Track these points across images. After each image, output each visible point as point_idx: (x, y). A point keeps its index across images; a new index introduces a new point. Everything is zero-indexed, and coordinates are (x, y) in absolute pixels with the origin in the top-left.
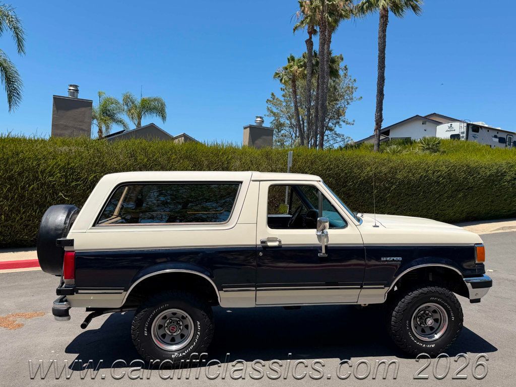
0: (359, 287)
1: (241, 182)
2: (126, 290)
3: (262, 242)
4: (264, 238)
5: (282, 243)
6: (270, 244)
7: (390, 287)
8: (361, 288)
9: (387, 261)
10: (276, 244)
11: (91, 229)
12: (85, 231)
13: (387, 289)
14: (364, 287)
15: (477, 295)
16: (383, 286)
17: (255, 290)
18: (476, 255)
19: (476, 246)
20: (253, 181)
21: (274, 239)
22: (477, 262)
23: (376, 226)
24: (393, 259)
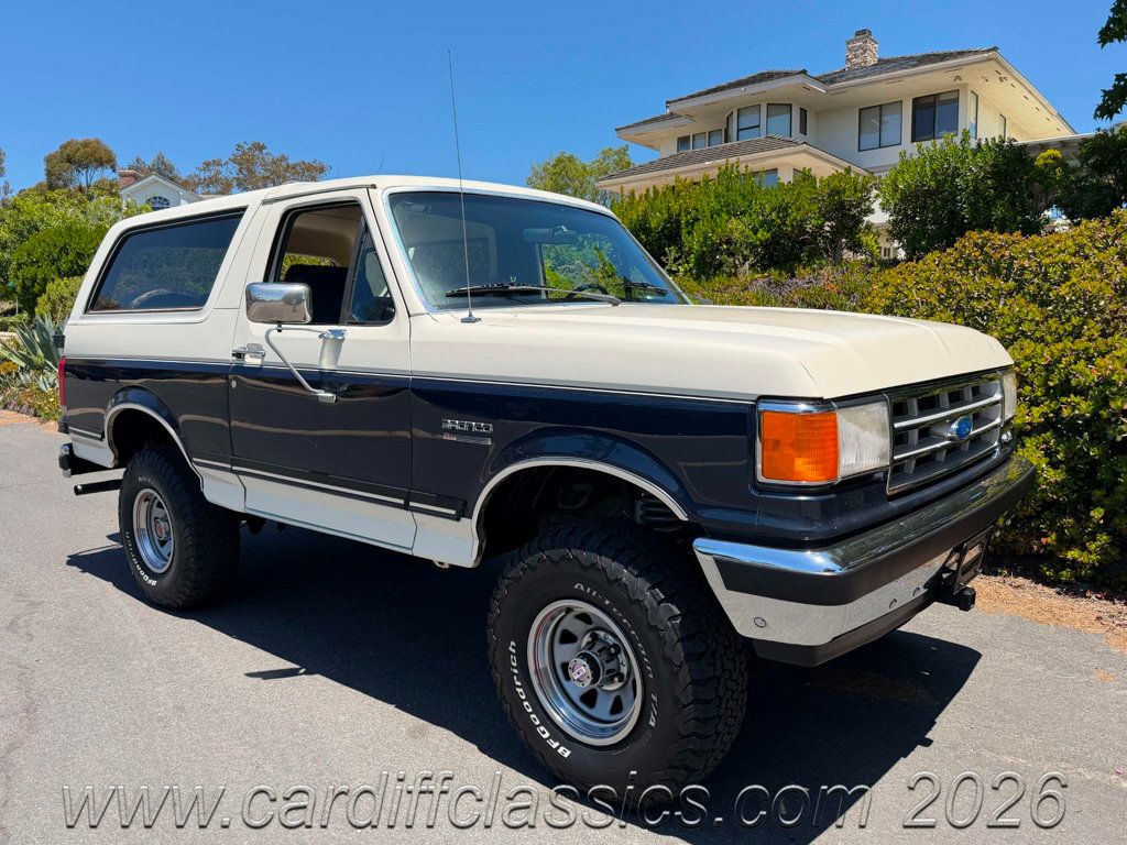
0: (402, 502)
1: (244, 209)
2: (103, 436)
3: (239, 355)
4: (238, 347)
5: (266, 359)
6: (251, 361)
7: (470, 517)
8: (406, 507)
9: (453, 431)
10: (257, 362)
11: (82, 318)
12: (75, 321)
13: (465, 522)
14: (412, 504)
15: (761, 623)
16: (453, 512)
17: (231, 471)
18: (759, 445)
19: (762, 406)
20: (265, 202)
21: (257, 351)
22: (761, 478)
23: (470, 320)
24: (470, 427)
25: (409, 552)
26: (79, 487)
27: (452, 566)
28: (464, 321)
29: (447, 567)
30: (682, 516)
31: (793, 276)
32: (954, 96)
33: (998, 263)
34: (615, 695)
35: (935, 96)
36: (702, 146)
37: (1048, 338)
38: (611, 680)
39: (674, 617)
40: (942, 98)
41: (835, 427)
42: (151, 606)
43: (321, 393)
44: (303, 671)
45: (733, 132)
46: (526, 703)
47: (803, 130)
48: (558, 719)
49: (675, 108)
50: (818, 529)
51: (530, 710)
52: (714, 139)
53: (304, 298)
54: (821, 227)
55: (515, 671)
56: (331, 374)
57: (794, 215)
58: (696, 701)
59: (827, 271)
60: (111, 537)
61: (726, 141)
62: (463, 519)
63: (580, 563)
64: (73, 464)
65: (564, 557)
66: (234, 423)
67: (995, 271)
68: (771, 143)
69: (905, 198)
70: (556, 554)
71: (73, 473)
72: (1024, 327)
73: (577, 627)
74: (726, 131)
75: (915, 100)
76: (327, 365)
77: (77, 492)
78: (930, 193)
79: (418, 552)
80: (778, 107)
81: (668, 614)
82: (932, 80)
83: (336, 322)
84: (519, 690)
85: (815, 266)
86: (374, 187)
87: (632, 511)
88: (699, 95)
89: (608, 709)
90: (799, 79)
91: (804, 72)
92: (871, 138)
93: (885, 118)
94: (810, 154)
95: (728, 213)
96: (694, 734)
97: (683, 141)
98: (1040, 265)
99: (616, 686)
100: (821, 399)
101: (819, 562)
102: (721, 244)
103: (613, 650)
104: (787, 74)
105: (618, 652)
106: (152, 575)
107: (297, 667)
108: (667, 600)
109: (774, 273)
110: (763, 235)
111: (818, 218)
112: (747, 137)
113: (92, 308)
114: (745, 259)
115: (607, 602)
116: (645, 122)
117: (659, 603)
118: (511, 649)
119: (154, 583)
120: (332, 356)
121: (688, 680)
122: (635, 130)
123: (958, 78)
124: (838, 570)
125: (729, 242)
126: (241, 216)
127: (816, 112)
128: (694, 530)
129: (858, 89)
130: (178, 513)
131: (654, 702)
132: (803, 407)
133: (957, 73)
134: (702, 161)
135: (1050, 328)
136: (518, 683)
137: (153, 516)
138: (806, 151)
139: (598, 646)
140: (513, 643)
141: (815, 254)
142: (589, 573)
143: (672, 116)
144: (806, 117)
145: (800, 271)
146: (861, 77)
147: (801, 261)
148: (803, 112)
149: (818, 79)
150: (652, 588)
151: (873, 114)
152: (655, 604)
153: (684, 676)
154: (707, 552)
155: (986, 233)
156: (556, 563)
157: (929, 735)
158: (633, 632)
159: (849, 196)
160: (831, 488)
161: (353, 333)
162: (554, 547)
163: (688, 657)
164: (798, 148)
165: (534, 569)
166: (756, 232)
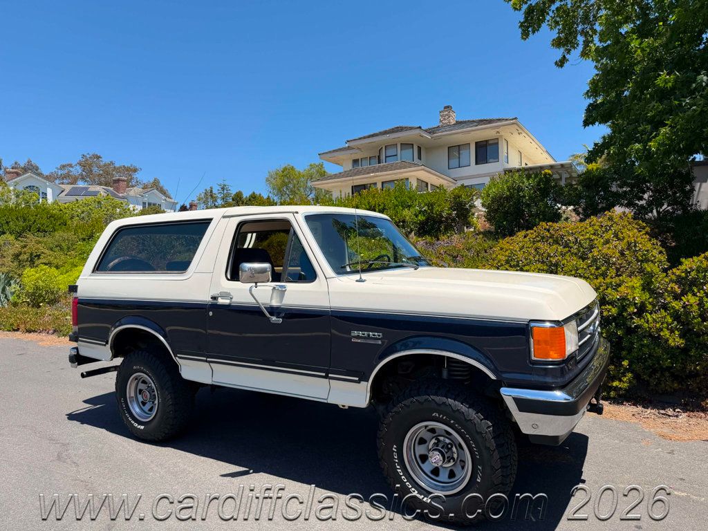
0: (324, 374)
1: (211, 219)
2: (107, 343)
3: (214, 298)
4: (215, 292)
5: (233, 300)
6: (221, 301)
7: (367, 381)
8: (326, 377)
9: (358, 337)
10: (227, 302)
11: (90, 275)
12: (86, 277)
13: (363, 383)
14: (330, 375)
15: (535, 426)
16: (357, 379)
17: (206, 361)
18: (532, 340)
19: (532, 324)
20: (224, 217)
21: (226, 295)
22: (533, 358)
23: (361, 281)
24: (369, 335)
25: (326, 401)
26: (85, 373)
27: (350, 408)
28: (357, 281)
29: (347, 408)
30: (493, 377)
31: (438, 239)
32: (496, 141)
33: (557, 238)
34: (449, 469)
35: (486, 141)
36: (366, 165)
37: (591, 277)
38: (449, 461)
39: (489, 427)
40: (490, 142)
41: (564, 333)
42: (138, 441)
43: (274, 318)
44: (251, 471)
45: (383, 157)
46: (403, 477)
47: (420, 158)
48: (423, 485)
49: (352, 144)
50: (560, 381)
51: (405, 480)
52: (372, 161)
53: (268, 270)
54: (450, 214)
55: (397, 461)
56: (278, 308)
57: (436, 208)
58: (502, 467)
59: (456, 237)
60: (85, 402)
61: (379, 163)
62: (362, 382)
63: (436, 403)
64: (78, 359)
65: (426, 400)
66: (209, 331)
67: (556, 242)
68: (404, 165)
69: (494, 200)
70: (422, 398)
71: (79, 364)
72: (579, 271)
73: (427, 436)
74: (379, 157)
75: (476, 143)
76: (275, 303)
77: (83, 376)
78: (508, 199)
79: (331, 401)
80: (406, 145)
81: (486, 426)
82: (485, 133)
83: (279, 281)
84: (399, 471)
85: (449, 234)
86: (297, 213)
87: (440, 373)
88: (365, 138)
89: (447, 476)
90: (418, 131)
91: (420, 127)
92: (454, 162)
93: (461, 152)
94: (426, 171)
95: (402, 206)
96: (501, 484)
97: (355, 162)
98: (576, 239)
99: (452, 463)
100: (558, 321)
101: (559, 396)
102: (399, 222)
103: (450, 446)
104: (411, 128)
105: (452, 447)
106: (140, 423)
107: (247, 469)
108: (485, 419)
109: (428, 239)
110: (421, 218)
111: (449, 210)
112: (391, 161)
113: (97, 270)
114: (411, 231)
115: (452, 422)
116: (334, 151)
117: (481, 420)
118: (394, 449)
119: (142, 427)
120: (278, 299)
121: (498, 457)
122: (329, 155)
123: (498, 132)
124: (571, 400)
125: (404, 222)
126: (210, 223)
127: (426, 148)
128: (499, 384)
129: (449, 137)
130: (161, 387)
131: (480, 470)
132: (548, 325)
133: (498, 130)
134: (368, 173)
135: (590, 272)
136: (398, 467)
137: (139, 388)
138: (423, 170)
139: (441, 445)
140: (395, 446)
141: (449, 228)
142: (441, 408)
143: (349, 148)
144: (421, 151)
145: (442, 237)
146: (449, 130)
147: (440, 231)
148: (419, 149)
149: (426, 131)
150: (477, 413)
151: (455, 150)
152: (479, 421)
153: (496, 455)
154: (508, 394)
155: (551, 223)
156: (421, 403)
157: (582, 478)
158: (467, 436)
159: (464, 198)
160: (563, 362)
161: (291, 287)
162: (419, 395)
163: (497, 445)
164: (420, 168)
165: (408, 407)
166: (417, 216)
